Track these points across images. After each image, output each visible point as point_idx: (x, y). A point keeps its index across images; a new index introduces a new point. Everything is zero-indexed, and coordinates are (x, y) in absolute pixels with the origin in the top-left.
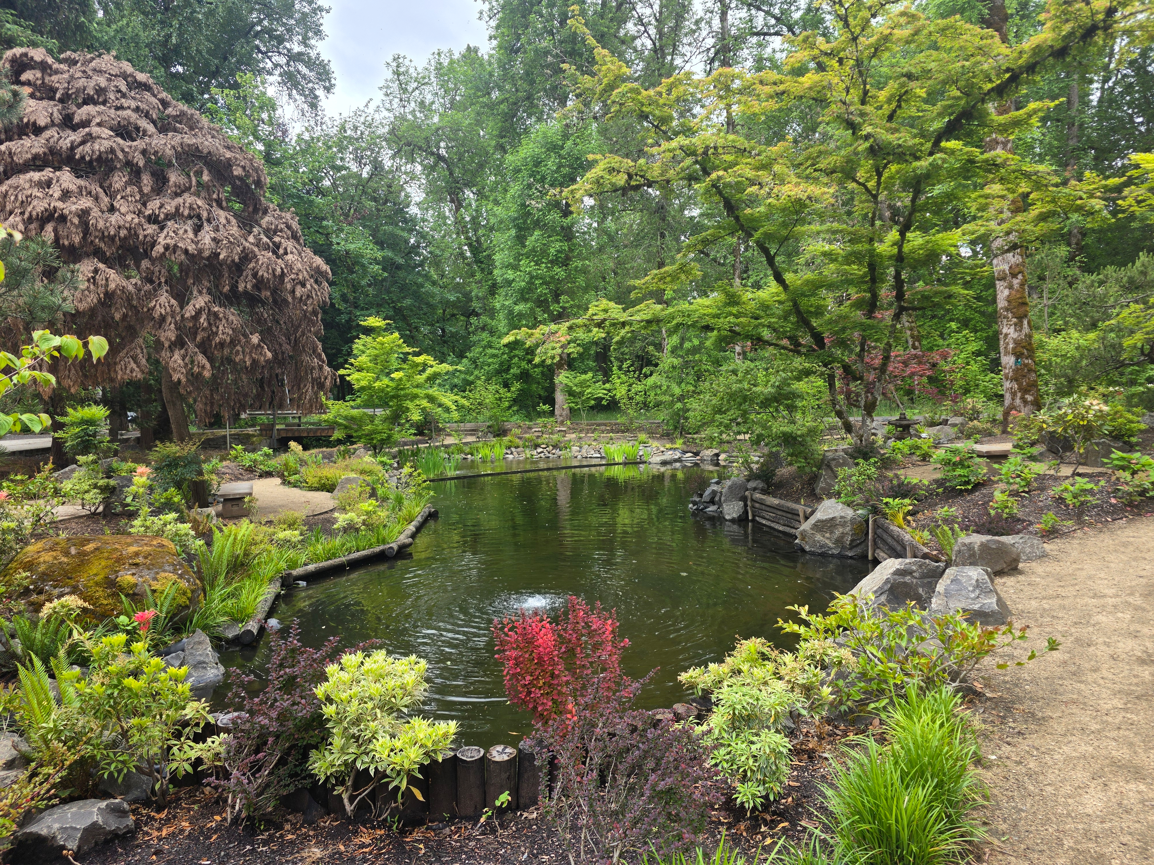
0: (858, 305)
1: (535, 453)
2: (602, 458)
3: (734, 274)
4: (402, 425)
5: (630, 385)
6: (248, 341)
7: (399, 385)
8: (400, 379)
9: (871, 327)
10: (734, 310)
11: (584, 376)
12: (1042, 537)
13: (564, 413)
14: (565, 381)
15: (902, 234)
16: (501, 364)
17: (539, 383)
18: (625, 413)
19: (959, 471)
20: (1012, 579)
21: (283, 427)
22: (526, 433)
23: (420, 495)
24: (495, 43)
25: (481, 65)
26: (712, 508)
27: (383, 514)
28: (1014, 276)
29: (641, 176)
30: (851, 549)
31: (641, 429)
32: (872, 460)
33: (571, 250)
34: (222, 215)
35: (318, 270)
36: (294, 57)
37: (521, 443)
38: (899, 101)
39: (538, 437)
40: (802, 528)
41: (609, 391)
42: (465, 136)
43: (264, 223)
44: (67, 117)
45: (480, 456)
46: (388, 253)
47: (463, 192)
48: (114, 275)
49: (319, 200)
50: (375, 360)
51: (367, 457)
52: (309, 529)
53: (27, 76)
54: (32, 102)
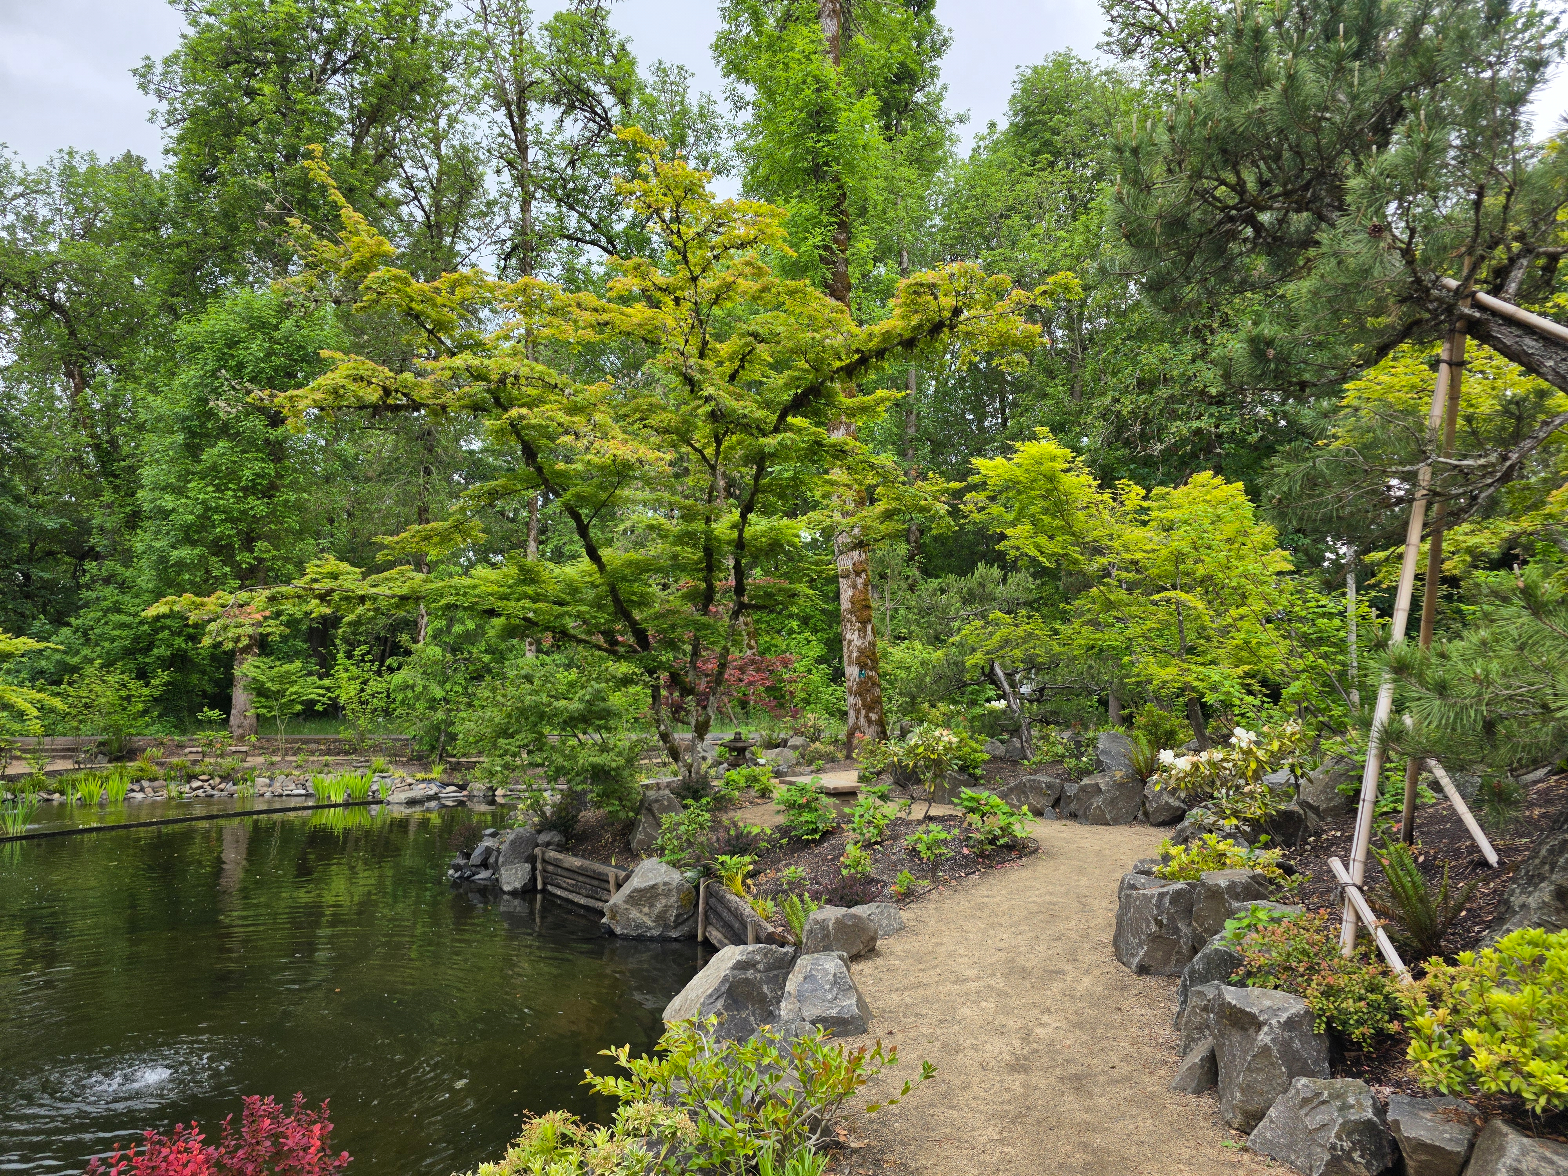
0: (691, 596)
1: (186, 789)
2: (307, 796)
3: (528, 535)
5: (365, 683)
9: (706, 626)
10: (530, 590)
11: (286, 667)
12: (898, 901)
13: (247, 723)
14: (253, 673)
15: (743, 516)
16: (137, 639)
17: (204, 673)
18: (354, 726)
19: (807, 817)
20: (870, 963)
22: (172, 754)
24: (172, 160)
25: (147, 186)
26: (484, 874)
28: (858, 574)
29: (404, 395)
30: (675, 927)
31: (377, 749)
32: (704, 801)
33: (279, 476)
37: (161, 772)
38: (742, 360)
39: (195, 762)
40: (611, 902)
41: (328, 689)
42: (105, 282)
45: (78, 796)
47: (92, 365)
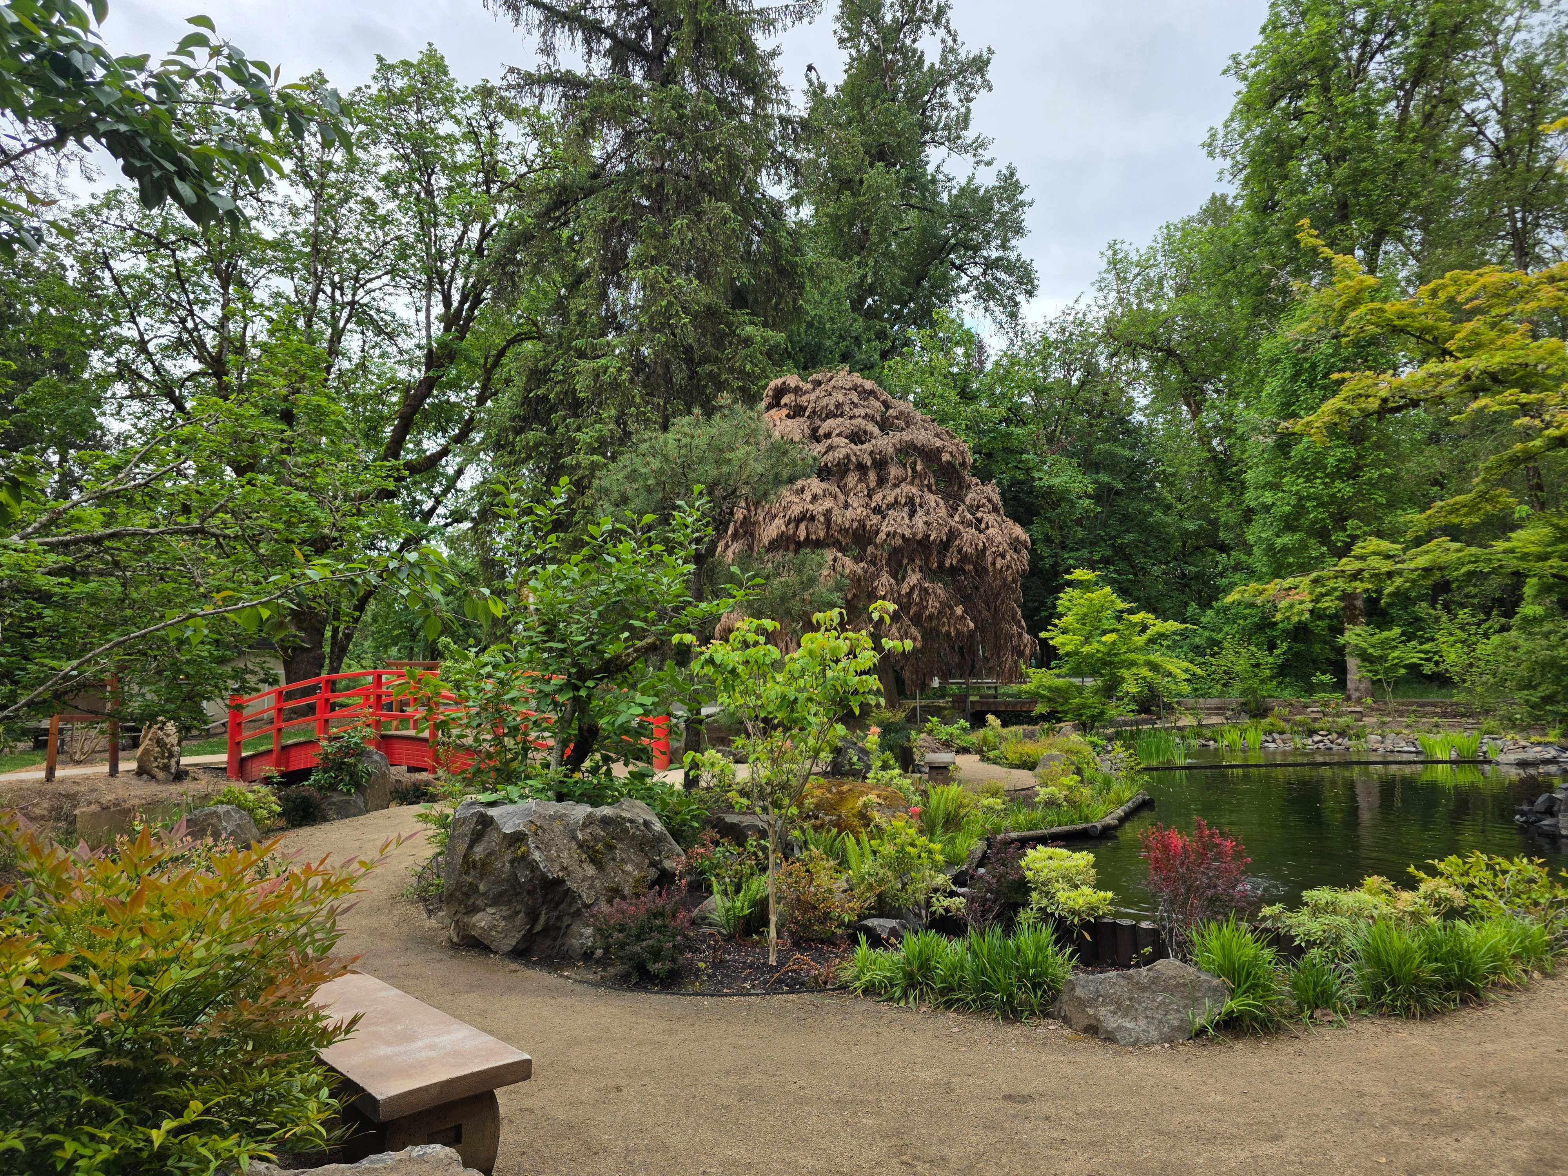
1: (1310, 741)
2: (1417, 753)
4: (1120, 699)
6: (953, 613)
7: (1112, 650)
8: (1114, 643)
11: (1386, 634)
13: (1361, 686)
14: (1358, 640)
21: (977, 698)
22: (1297, 713)
23: (1132, 779)
26: (1547, 822)
27: (1086, 791)
33: (1361, 457)
34: (931, 499)
35: (1017, 539)
36: (990, 265)
37: (1287, 727)
39: (1315, 720)
43: (968, 500)
44: (815, 430)
45: (1226, 743)
46: (1104, 478)
47: (1203, 392)
48: (848, 562)
49: (1018, 431)
50: (1082, 619)
51: (1075, 737)
52: (1011, 800)
53: (785, 400)
54: (789, 422)
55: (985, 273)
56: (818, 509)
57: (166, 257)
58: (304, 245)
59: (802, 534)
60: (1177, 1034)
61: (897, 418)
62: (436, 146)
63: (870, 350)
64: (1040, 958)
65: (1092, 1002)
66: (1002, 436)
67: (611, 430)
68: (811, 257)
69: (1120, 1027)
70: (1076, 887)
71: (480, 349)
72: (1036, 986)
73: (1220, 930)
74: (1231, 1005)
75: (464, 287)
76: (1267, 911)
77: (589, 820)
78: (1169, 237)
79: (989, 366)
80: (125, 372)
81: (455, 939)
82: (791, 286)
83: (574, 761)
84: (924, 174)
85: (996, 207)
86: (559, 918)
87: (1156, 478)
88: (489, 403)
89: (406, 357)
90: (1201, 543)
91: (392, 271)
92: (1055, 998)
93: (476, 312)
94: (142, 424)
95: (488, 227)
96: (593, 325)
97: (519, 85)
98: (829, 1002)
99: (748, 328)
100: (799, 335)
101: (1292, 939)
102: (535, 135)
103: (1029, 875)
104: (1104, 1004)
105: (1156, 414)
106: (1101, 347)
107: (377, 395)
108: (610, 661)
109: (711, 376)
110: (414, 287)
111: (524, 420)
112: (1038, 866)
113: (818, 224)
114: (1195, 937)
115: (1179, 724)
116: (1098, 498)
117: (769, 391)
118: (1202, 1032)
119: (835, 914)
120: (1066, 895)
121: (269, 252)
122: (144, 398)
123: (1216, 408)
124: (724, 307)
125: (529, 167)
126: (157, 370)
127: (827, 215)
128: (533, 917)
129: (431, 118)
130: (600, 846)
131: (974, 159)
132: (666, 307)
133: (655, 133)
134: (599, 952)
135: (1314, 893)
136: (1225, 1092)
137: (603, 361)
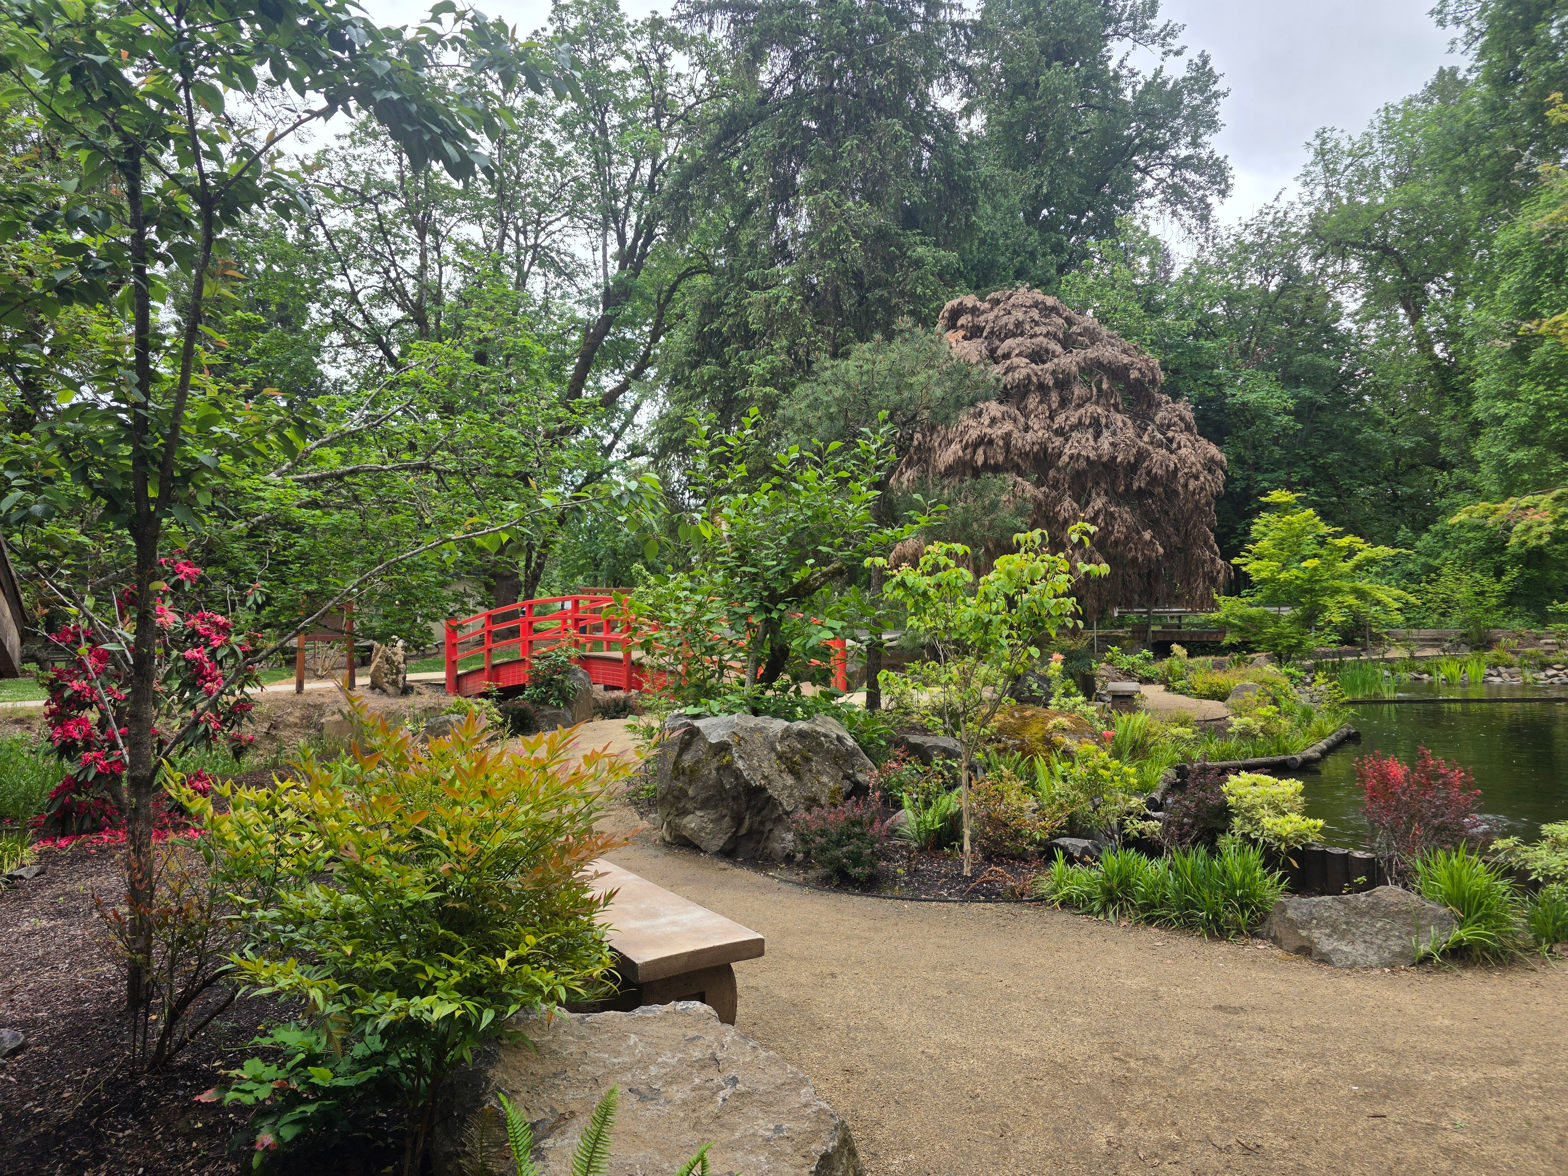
4: (1321, 629)
6: (1141, 538)
7: (1313, 577)
8: (1315, 569)
21: (1159, 628)
22: (1528, 645)
23: (1336, 712)
27: (1285, 723)
34: (1118, 419)
35: (1212, 459)
36: (1179, 164)
37: (1516, 660)
39: (1549, 652)
43: (1157, 419)
44: (992, 351)
45: (1442, 676)
46: (1306, 392)
47: (1425, 293)
48: (1028, 486)
49: (1209, 344)
50: (1280, 544)
51: (1270, 668)
52: (1202, 730)
53: (962, 321)
54: (966, 343)
55: (1172, 175)
56: (997, 432)
57: (369, 211)
58: (490, 191)
59: (980, 459)
60: (1398, 960)
61: (1080, 334)
62: (609, 83)
63: (1046, 263)
64: (1248, 880)
65: (1305, 925)
66: (1191, 350)
67: (782, 361)
68: (985, 170)
69: (1335, 950)
70: (1284, 814)
71: (653, 286)
72: (1243, 907)
73: (1449, 858)
74: (1458, 933)
75: (637, 224)
76: (1499, 844)
77: (787, 734)
78: (1388, 121)
79: (1175, 276)
80: (340, 322)
81: (668, 839)
82: (964, 202)
83: (769, 678)
84: (1106, 71)
85: (1186, 102)
86: (762, 823)
87: (1365, 391)
88: (662, 339)
89: (585, 296)
90: (1417, 460)
91: (571, 213)
92: (1263, 920)
93: (649, 249)
94: (355, 370)
95: (659, 162)
96: (764, 256)
97: (689, 14)
98: (1028, 913)
99: (919, 250)
100: (971, 252)
101: (1528, 873)
102: (703, 64)
103: (1231, 800)
104: (1318, 927)
105: (1367, 320)
106: (1304, 249)
107: (559, 335)
108: (799, 585)
109: (881, 300)
110: (590, 227)
111: (699, 354)
112: (1241, 791)
113: (992, 133)
114: (1419, 866)
115: (1387, 656)
116: (1297, 414)
117: (945, 313)
118: (1427, 959)
119: (1026, 831)
120: (1273, 820)
121: (460, 201)
122: (355, 345)
123: (1439, 310)
124: (894, 229)
125: (697, 97)
126: (367, 319)
127: (1000, 123)
128: (738, 820)
129: (604, 55)
130: (797, 758)
131: (1162, 50)
132: (836, 232)
133: (824, 51)
134: (800, 856)
135: (1554, 827)
136: (1453, 1017)
137: (774, 291)
